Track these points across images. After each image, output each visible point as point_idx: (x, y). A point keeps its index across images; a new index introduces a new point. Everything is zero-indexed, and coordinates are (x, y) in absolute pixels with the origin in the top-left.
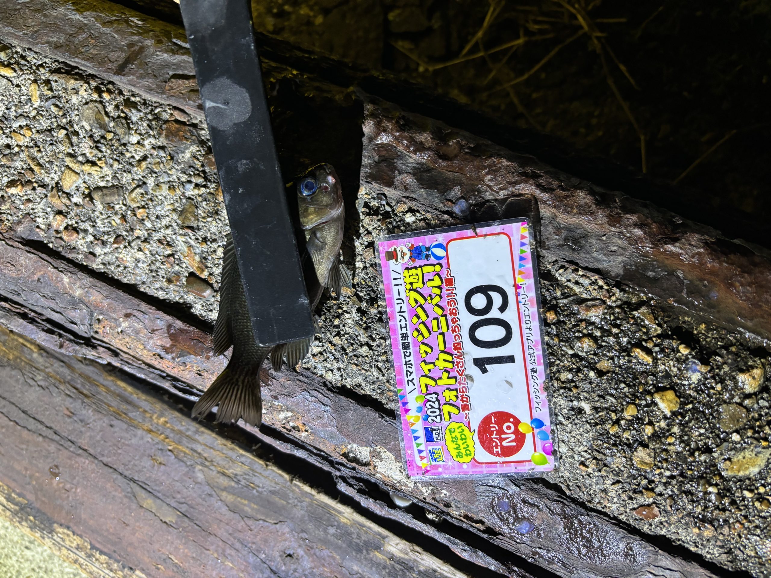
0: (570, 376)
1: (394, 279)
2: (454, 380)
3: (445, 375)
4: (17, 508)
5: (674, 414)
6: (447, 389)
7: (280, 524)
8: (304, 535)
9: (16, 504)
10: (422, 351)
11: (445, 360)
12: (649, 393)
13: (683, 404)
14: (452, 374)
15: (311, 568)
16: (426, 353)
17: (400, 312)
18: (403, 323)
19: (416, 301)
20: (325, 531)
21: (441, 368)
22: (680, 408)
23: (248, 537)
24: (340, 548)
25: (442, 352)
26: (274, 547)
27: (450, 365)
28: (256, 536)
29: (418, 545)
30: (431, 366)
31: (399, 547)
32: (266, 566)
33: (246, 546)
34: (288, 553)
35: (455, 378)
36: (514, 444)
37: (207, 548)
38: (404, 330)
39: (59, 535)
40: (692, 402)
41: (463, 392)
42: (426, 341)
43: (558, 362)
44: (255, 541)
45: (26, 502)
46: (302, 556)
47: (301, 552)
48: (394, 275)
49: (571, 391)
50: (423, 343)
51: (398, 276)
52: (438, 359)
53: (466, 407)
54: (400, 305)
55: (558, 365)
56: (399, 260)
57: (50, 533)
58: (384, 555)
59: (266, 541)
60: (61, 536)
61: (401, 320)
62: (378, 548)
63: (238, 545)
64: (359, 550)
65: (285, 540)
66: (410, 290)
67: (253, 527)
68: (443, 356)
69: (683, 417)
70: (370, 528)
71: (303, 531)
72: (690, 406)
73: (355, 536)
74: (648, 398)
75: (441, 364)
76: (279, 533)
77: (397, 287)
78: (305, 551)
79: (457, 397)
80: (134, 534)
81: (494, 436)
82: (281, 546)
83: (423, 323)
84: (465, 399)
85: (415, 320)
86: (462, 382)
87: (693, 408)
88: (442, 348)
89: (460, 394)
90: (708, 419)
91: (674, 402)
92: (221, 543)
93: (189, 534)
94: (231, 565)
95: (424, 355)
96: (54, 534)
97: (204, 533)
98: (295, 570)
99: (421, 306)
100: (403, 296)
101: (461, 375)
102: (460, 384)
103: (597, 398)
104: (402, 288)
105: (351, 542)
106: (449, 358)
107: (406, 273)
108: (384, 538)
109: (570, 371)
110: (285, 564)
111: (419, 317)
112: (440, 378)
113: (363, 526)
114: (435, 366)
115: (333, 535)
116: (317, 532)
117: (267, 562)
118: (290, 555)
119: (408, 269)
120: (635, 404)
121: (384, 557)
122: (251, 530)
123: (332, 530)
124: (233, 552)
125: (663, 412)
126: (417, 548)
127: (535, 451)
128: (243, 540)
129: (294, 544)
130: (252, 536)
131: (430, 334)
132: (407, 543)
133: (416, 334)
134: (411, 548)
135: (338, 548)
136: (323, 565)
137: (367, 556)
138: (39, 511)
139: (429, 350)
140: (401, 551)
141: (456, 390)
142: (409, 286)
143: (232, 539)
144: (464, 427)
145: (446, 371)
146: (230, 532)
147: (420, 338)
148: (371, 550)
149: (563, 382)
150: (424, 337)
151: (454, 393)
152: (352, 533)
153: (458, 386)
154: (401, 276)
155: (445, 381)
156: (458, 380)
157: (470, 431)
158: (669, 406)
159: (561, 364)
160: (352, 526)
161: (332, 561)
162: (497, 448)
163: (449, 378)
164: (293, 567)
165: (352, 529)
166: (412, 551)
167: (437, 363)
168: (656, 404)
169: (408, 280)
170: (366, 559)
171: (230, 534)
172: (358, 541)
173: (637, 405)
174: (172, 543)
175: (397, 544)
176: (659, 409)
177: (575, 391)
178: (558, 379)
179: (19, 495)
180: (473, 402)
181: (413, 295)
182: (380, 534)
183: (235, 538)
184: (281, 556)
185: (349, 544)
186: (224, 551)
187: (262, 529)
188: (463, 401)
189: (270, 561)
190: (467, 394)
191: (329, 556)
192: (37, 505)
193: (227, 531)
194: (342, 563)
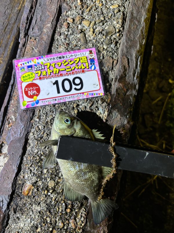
1: (83, 53)
2: (50, 74)
10: (59, 63)
11: (56, 71)
16: (58, 65)
17: (72, 56)
18: (68, 57)
19: (76, 61)
27: (55, 73)
30: (54, 66)
35: (51, 75)
36: (29, 95)
38: (66, 57)
41: (46, 77)
52: (56, 68)
53: (40, 78)
54: (74, 55)
56: (89, 55)
66: (80, 59)
68: (58, 70)
75: (55, 70)
77: (80, 55)
79: (44, 75)
81: (31, 88)
83: (69, 63)
85: (69, 61)
88: (60, 70)
99: (74, 62)
100: (77, 56)
106: (57, 72)
107: (85, 57)
112: (50, 69)
114: (54, 68)
119: (87, 58)
127: (27, 102)
131: (65, 66)
133: (65, 61)
141: (46, 75)
144: (33, 78)
147: (63, 62)
150: (64, 64)
153: (48, 76)
154: (84, 55)
155: (49, 71)
157: (32, 80)
162: (27, 89)
163: (50, 72)
169: (83, 58)
181: (78, 60)
188: (43, 77)
190: (45, 79)
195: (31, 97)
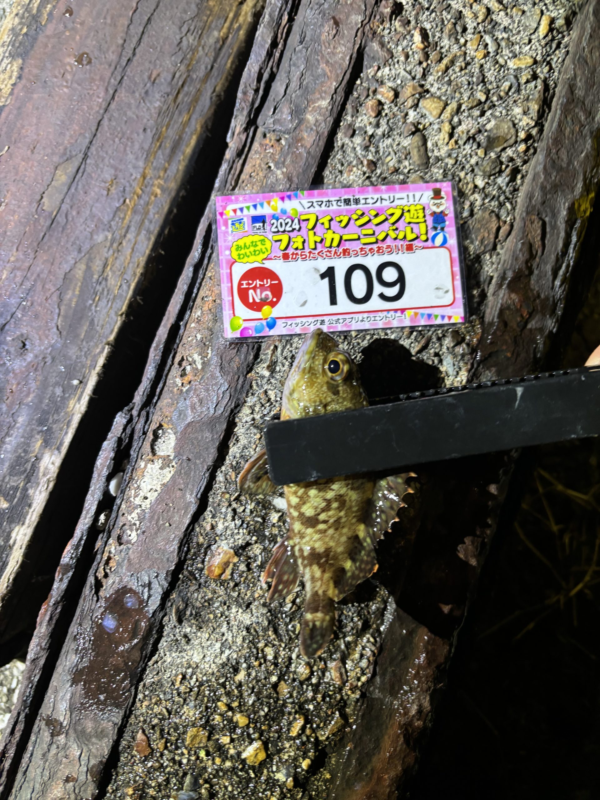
0: (270, 657)
1: (414, 195)
2: (313, 247)
3: (318, 239)
4: (35, 11)
5: (244, 761)
6: (305, 240)
7: (58, 332)
8: (49, 360)
9: (39, 10)
10: (342, 218)
11: (333, 239)
12: (261, 735)
13: (253, 768)
14: (319, 245)
15: (13, 370)
16: (341, 222)
17: (382, 199)
18: (370, 201)
19: (392, 215)
20: (57, 384)
21: (325, 236)
22: (249, 766)
23: (39, 298)
24: (41, 402)
25: (341, 237)
26: (31, 326)
27: (328, 244)
28: (40, 305)
29: (55, 486)
30: (327, 226)
31: (50, 466)
32: (9, 318)
33: (27, 294)
34: (27, 343)
35: (315, 249)
36: (251, 301)
37: (20, 249)
38: (363, 201)
39: (9, 66)
40: (256, 776)
41: (301, 255)
42: (352, 222)
43: (283, 645)
44: (35, 304)
45: (43, 23)
46: (25, 359)
47: (30, 357)
48: (418, 195)
49: (256, 660)
50: (350, 219)
51: (417, 198)
52: (334, 232)
53: (286, 257)
54: (387, 198)
55: (280, 646)
56: (433, 201)
57: (10, 53)
58: (40, 449)
59: (37, 316)
60: (8, 68)
61: (373, 198)
62: (47, 443)
63: (28, 284)
64: (42, 422)
65: (40, 339)
66: (403, 210)
67: (50, 301)
68: (336, 238)
69: (241, 770)
70: (66, 433)
71: (53, 359)
72: (253, 775)
73: (56, 417)
74: (256, 735)
75: (329, 236)
76: (47, 332)
77: (406, 198)
78: (31, 362)
79: (297, 249)
80: (23, 160)
81: (258, 282)
82: (34, 336)
83: (370, 221)
84: (294, 256)
85: (373, 213)
86: (312, 255)
87: (250, 777)
88: (345, 237)
89: (299, 252)
90: (241, 792)
91: (255, 760)
92: (27, 265)
93: (32, 227)
94: (3, 277)
95: (338, 219)
96: (10, 59)
97: (35, 244)
98: (8, 352)
99: (387, 219)
100: (397, 202)
101: (319, 253)
102: (310, 252)
103: (250, 685)
104: (404, 202)
105: (48, 413)
106: (335, 243)
107: (419, 207)
108: (58, 449)
109: (276, 658)
110: (13, 340)
111: (376, 216)
112: (315, 234)
113: (68, 426)
114: (327, 229)
115: (54, 393)
116: (54, 374)
117: (13, 320)
118: (24, 345)
119: (423, 209)
120: (249, 723)
121: (37, 450)
122: (47, 299)
123: (58, 391)
124: (18, 280)
125: (244, 750)
126: (51, 485)
127: (245, 320)
128: (34, 291)
129: (37, 350)
130: (39, 301)
132: (55, 475)
133: (360, 213)
134: (51, 479)
135: (40, 399)
136: (18, 384)
137: (35, 432)
138: (35, 39)
139: (343, 224)
140: (46, 468)
141: (304, 248)
142: (406, 209)
143: (33, 278)
144: (266, 254)
145: (322, 240)
146: (41, 276)
147: (355, 217)
148: (42, 436)
149: (263, 651)
150: (356, 220)
151: (301, 247)
152: (58, 414)
153: (307, 251)
154: (417, 202)
155: (312, 239)
156: (313, 252)
157: (264, 259)
158: (251, 756)
159: (281, 649)
160: (66, 413)
161: (24, 393)
162: (247, 284)
163: (316, 242)
164: (12, 350)
165: (63, 414)
166: (49, 481)
167: (330, 232)
168: (251, 743)
169: (412, 208)
170: (32, 430)
171: (38, 275)
172: (51, 421)
173: (248, 726)
174: (19, 207)
175: (53, 463)
176: (247, 746)
177: (256, 664)
178: (266, 645)
179: (50, 14)
180: (291, 265)
181: (398, 213)
182: (61, 444)
183: (35, 281)
184: (22, 335)
185: (45, 413)
186: (19, 269)
187: (49, 312)
188: (293, 254)
189: (15, 323)
190: (300, 259)
191: (29, 389)
192: (41, 38)
193: (42, 271)
194: (23, 404)
195: (256, 307)
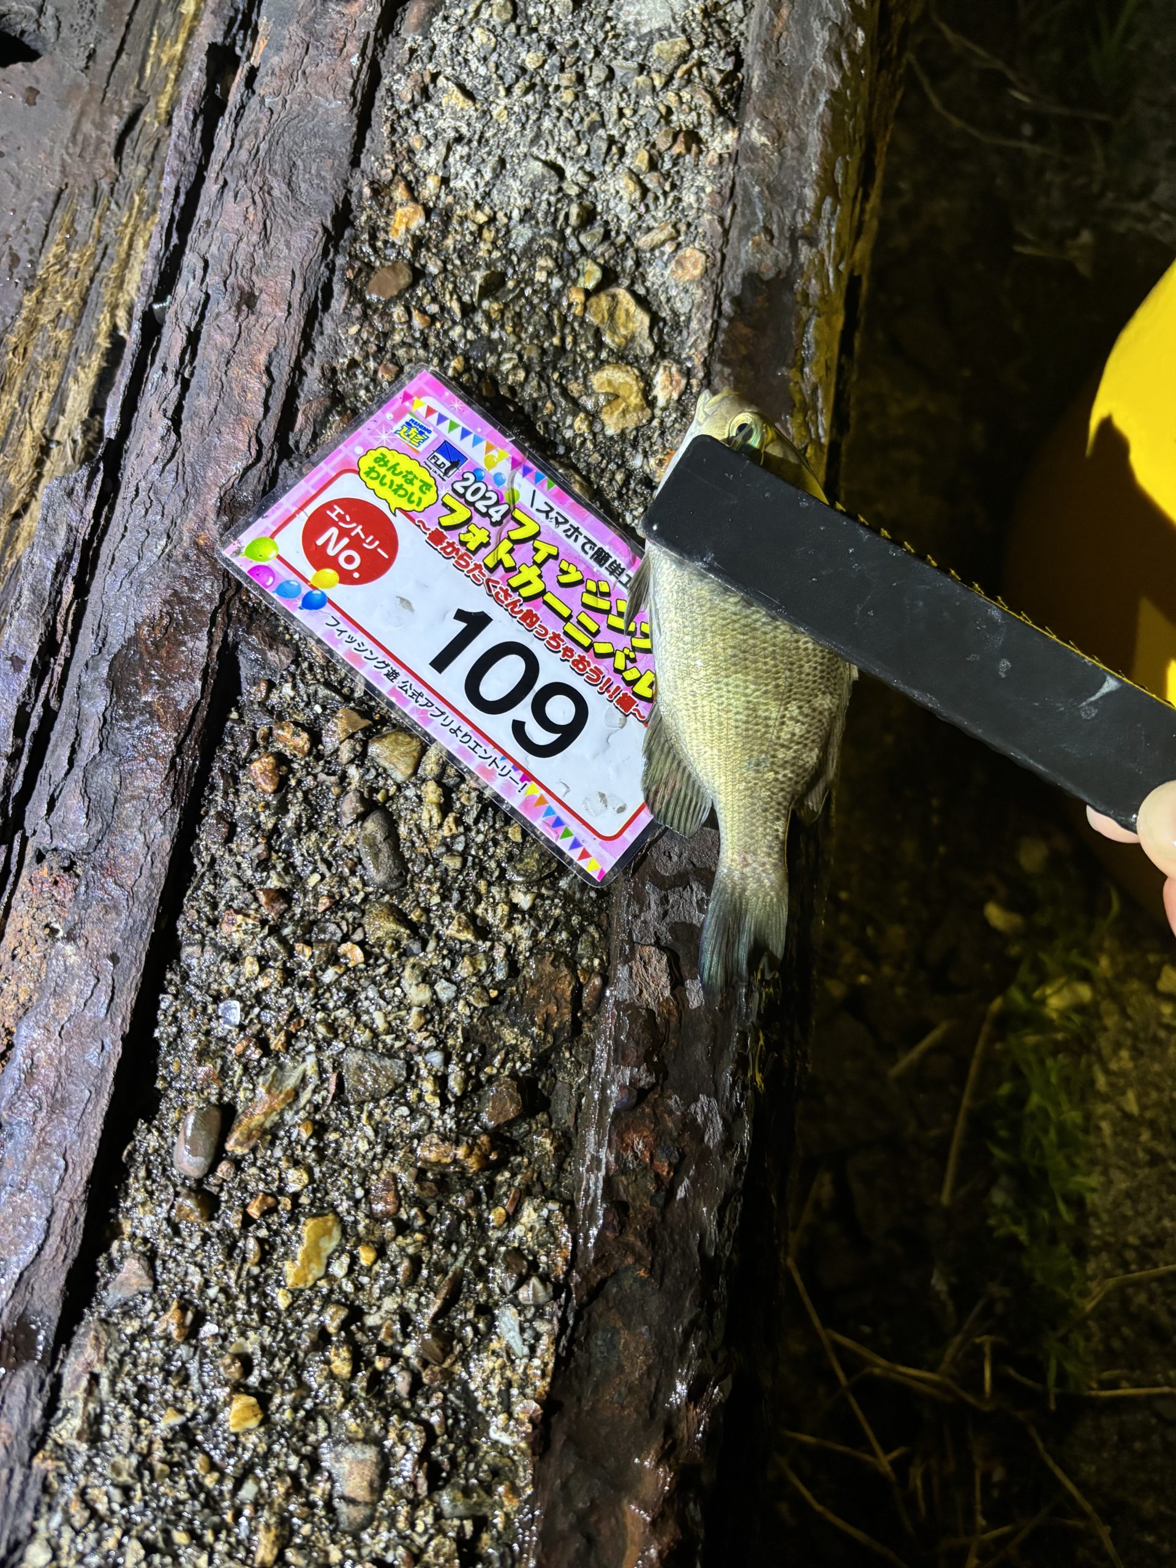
2: (490, 565)
3: (508, 562)
6: (488, 544)
10: (572, 569)
11: (529, 583)
14: (501, 571)
16: (564, 572)
21: (523, 568)
27: (515, 582)
30: (539, 558)
35: (490, 569)
41: (461, 557)
42: (580, 589)
50: (581, 582)
52: (540, 576)
53: (436, 538)
68: (536, 587)
79: (463, 544)
81: (359, 530)
83: (607, 612)
84: (449, 550)
86: (476, 572)
88: (548, 598)
89: (463, 550)
95: (564, 566)
99: (633, 634)
101: (489, 580)
102: (477, 567)
106: (526, 592)
111: (621, 614)
112: (511, 551)
114: (535, 563)
127: (280, 558)
131: (584, 605)
133: (604, 588)
139: (564, 579)
141: (475, 552)
144: (413, 507)
145: (513, 569)
147: (591, 586)
150: (589, 592)
151: (472, 546)
153: (477, 560)
155: (500, 553)
156: (484, 570)
157: (400, 509)
163: (500, 562)
167: (535, 570)
180: (433, 557)
188: (450, 544)
